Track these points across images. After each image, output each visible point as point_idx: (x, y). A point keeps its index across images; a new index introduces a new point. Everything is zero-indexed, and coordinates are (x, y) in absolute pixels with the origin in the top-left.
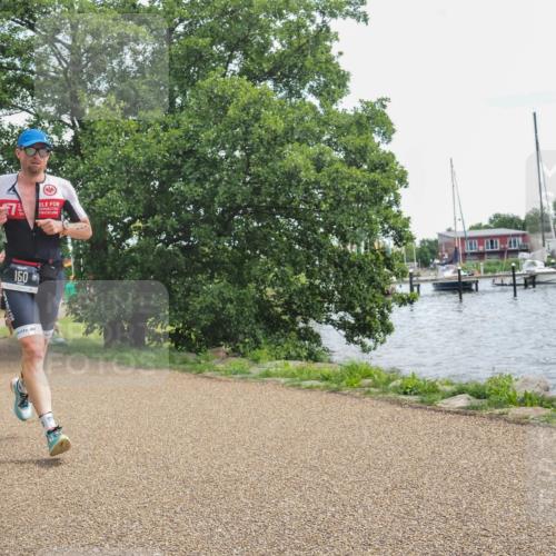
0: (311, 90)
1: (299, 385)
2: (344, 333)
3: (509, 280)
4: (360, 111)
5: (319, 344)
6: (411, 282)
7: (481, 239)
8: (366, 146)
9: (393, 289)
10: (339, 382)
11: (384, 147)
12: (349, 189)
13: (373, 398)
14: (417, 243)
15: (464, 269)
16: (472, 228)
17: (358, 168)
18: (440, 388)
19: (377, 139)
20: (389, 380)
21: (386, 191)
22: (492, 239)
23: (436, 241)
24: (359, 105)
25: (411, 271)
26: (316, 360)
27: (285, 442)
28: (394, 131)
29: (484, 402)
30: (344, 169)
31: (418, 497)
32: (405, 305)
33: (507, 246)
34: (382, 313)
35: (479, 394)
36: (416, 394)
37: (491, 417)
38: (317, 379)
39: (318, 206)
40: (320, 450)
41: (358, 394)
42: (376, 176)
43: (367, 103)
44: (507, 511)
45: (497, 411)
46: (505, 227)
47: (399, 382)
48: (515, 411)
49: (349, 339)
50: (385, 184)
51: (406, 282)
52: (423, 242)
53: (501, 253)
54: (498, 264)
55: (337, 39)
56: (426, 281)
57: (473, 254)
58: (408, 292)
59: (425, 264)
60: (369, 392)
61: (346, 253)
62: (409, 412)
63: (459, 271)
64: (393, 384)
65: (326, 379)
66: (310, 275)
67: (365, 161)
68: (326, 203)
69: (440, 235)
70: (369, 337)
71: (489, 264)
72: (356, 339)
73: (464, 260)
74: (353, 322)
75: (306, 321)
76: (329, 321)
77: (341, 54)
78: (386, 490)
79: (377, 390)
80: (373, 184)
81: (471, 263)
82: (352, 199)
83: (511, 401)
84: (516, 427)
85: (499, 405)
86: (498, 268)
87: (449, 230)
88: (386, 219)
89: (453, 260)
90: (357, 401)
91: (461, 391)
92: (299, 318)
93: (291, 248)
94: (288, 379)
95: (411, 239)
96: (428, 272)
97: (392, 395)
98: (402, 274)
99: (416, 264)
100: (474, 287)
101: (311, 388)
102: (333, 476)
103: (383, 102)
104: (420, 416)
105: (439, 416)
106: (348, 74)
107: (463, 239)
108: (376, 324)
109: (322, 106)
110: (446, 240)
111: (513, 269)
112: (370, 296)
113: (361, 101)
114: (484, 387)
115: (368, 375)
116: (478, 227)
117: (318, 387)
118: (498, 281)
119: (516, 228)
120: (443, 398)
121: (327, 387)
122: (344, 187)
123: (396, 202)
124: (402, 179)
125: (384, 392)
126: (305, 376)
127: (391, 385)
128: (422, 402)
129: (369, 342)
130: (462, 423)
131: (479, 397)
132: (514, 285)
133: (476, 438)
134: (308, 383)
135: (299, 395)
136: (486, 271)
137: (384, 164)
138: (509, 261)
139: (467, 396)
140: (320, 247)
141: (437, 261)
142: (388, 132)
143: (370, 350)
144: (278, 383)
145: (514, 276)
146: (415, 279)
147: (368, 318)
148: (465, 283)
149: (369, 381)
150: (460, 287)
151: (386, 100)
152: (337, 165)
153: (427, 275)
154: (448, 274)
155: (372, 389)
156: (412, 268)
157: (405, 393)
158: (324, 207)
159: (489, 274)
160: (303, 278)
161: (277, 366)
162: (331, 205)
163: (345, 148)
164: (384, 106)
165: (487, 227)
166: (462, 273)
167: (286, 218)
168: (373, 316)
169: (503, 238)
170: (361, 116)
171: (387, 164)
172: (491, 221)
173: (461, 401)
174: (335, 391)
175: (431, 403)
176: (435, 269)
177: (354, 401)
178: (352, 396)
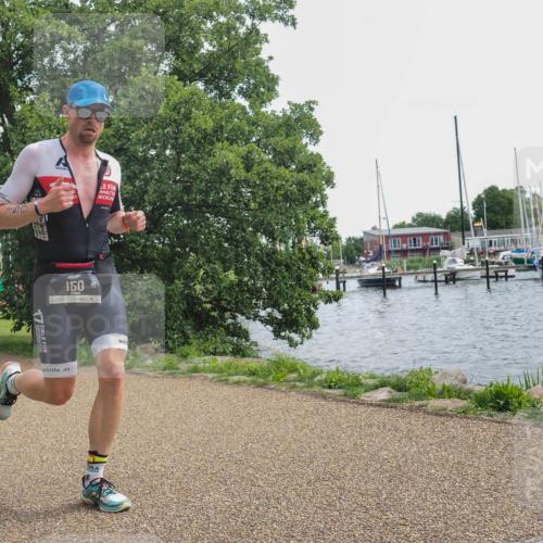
0: (241, 92)
1: (227, 380)
2: (271, 329)
3: (430, 277)
4: (288, 113)
5: (247, 339)
6: (337, 279)
7: (404, 237)
8: (295, 147)
9: (320, 285)
10: (266, 377)
11: (311, 149)
12: (278, 189)
13: (298, 392)
14: (344, 241)
15: (388, 266)
16: (396, 227)
17: (287, 167)
18: (363, 381)
19: (305, 140)
20: (315, 374)
21: (313, 191)
22: (415, 237)
23: (362, 239)
24: (287, 107)
25: (337, 268)
26: (244, 356)
27: (212, 437)
28: (321, 133)
29: (405, 394)
30: (274, 168)
31: (339, 488)
32: (331, 302)
33: (429, 244)
34: (308, 310)
35: (400, 387)
36: (339, 388)
37: (411, 409)
38: (245, 374)
39: (247, 205)
40: (246, 444)
41: (284, 389)
42: (304, 176)
43: (295, 105)
44: (424, 500)
45: (417, 403)
46: (427, 225)
47: (324, 376)
48: (434, 403)
49: (277, 334)
50: (313, 184)
51: (332, 279)
52: (349, 239)
53: (423, 251)
54: (420, 261)
55: (267, 41)
56: (352, 277)
57: (396, 252)
58: (334, 289)
59: (351, 261)
60: (294, 387)
61: (275, 252)
62: (333, 405)
63: (383, 268)
64: (319, 377)
65: (253, 373)
66: (238, 272)
67: (293, 161)
68: (255, 201)
69: (365, 233)
70: (296, 332)
71: (412, 261)
72: (283, 334)
73: (388, 257)
74: (280, 317)
75: (234, 317)
76: (256, 317)
77: (271, 58)
78: (309, 482)
79: (303, 384)
80: (301, 184)
81: (395, 260)
82: (280, 198)
83: (430, 394)
84: (434, 418)
85: (419, 397)
86: (420, 265)
87: (374, 228)
88: (313, 219)
89: (377, 257)
90: (283, 395)
91: (383, 385)
92: (227, 314)
93: (221, 245)
94: (216, 375)
95: (337, 238)
96: (354, 269)
97: (316, 389)
98: (328, 271)
99: (342, 261)
100: (397, 283)
101: (238, 383)
102: (257, 470)
103: (310, 105)
104: (344, 409)
105: (362, 409)
106: (278, 78)
107: (387, 237)
108: (303, 320)
109: (251, 107)
110: (371, 238)
111: (435, 266)
112: (296, 295)
113: (289, 103)
114: (405, 380)
115: (293, 369)
116: (402, 225)
117: (244, 382)
118: (421, 278)
119: (438, 227)
120: (366, 391)
121: (253, 382)
122: (272, 186)
123: (323, 203)
124: (329, 180)
125: (309, 386)
126: (232, 371)
127: (316, 380)
128: (346, 395)
129: (296, 337)
130: (383, 415)
131: (400, 390)
132: (435, 281)
133: (397, 430)
134: (236, 378)
135: (226, 390)
136: (408, 268)
137: (312, 165)
138: (431, 258)
139: (388, 389)
140: (249, 244)
141: (362, 259)
142: (315, 134)
143: (297, 345)
144: (206, 378)
145: (435, 273)
146: (341, 275)
147: (295, 314)
148: (388, 280)
149: (295, 375)
150: (384, 284)
151: (314, 102)
152: (267, 165)
153: (353, 272)
154: (372, 271)
155: (298, 383)
156: (339, 265)
157: (330, 387)
158: (253, 205)
159: (412, 271)
160: (232, 276)
161: (205, 362)
162: (260, 204)
163: (274, 149)
164: (312, 109)
165: (410, 226)
166: (386, 270)
167: (216, 216)
168: (299, 312)
169: (425, 236)
170: (289, 118)
171: (315, 166)
172: (414, 220)
173: (383, 394)
174: (262, 386)
175: (354, 396)
176: (360, 266)
177: (280, 395)
178: (278, 390)
